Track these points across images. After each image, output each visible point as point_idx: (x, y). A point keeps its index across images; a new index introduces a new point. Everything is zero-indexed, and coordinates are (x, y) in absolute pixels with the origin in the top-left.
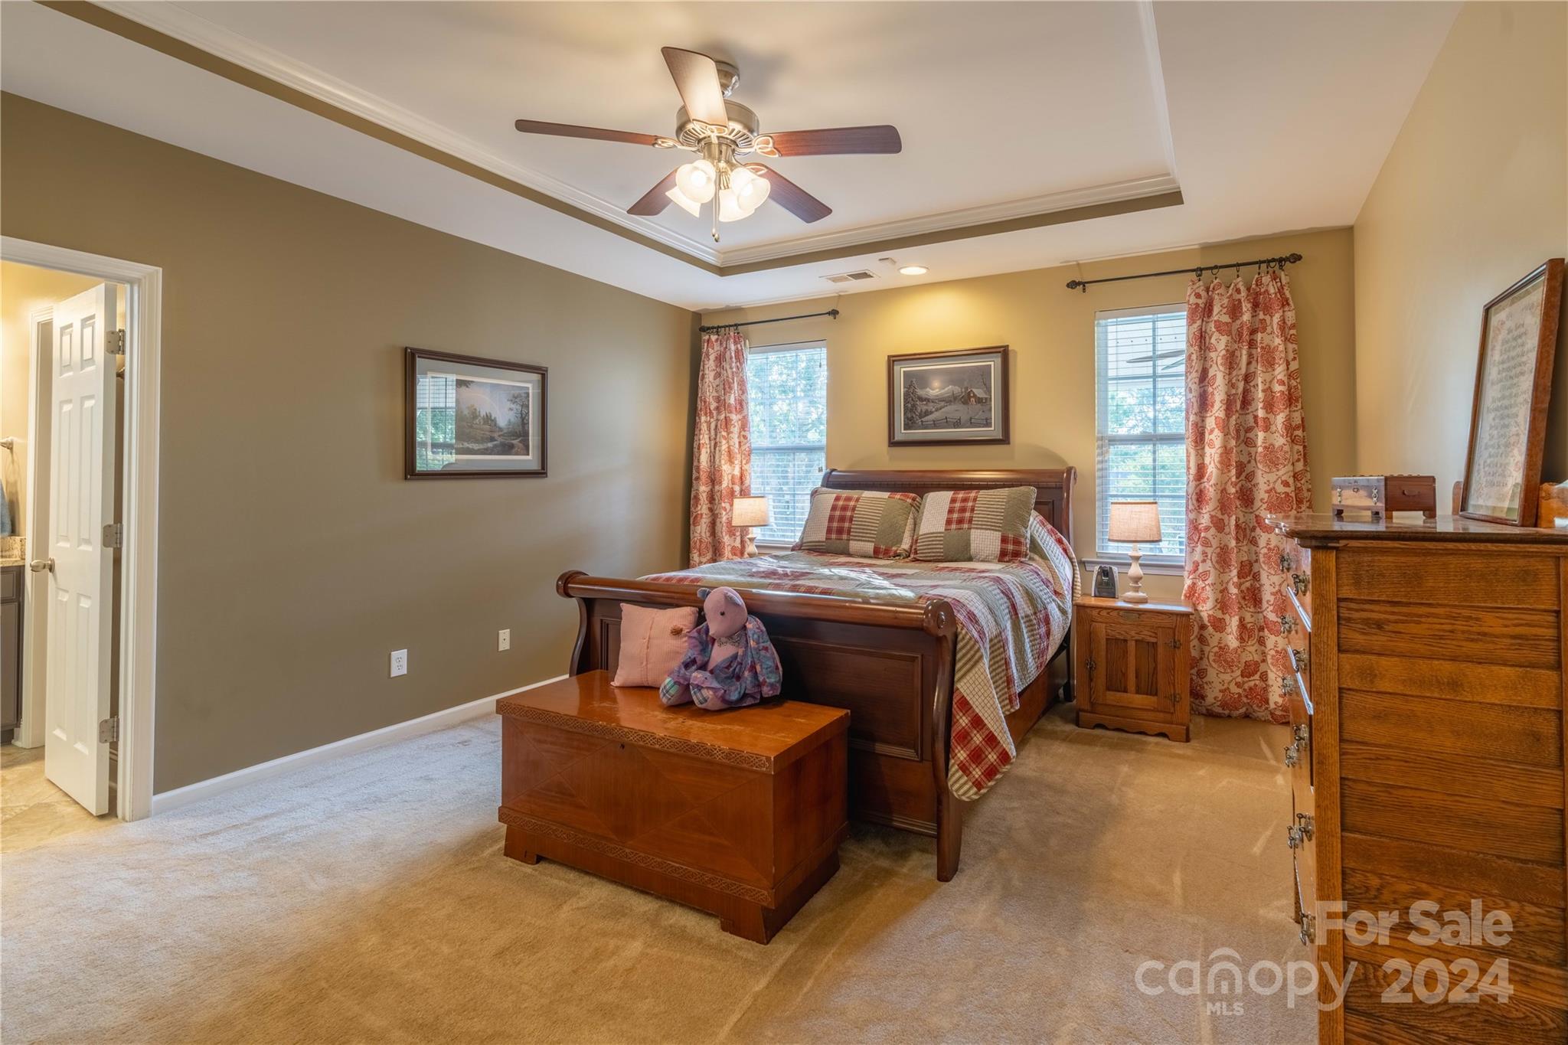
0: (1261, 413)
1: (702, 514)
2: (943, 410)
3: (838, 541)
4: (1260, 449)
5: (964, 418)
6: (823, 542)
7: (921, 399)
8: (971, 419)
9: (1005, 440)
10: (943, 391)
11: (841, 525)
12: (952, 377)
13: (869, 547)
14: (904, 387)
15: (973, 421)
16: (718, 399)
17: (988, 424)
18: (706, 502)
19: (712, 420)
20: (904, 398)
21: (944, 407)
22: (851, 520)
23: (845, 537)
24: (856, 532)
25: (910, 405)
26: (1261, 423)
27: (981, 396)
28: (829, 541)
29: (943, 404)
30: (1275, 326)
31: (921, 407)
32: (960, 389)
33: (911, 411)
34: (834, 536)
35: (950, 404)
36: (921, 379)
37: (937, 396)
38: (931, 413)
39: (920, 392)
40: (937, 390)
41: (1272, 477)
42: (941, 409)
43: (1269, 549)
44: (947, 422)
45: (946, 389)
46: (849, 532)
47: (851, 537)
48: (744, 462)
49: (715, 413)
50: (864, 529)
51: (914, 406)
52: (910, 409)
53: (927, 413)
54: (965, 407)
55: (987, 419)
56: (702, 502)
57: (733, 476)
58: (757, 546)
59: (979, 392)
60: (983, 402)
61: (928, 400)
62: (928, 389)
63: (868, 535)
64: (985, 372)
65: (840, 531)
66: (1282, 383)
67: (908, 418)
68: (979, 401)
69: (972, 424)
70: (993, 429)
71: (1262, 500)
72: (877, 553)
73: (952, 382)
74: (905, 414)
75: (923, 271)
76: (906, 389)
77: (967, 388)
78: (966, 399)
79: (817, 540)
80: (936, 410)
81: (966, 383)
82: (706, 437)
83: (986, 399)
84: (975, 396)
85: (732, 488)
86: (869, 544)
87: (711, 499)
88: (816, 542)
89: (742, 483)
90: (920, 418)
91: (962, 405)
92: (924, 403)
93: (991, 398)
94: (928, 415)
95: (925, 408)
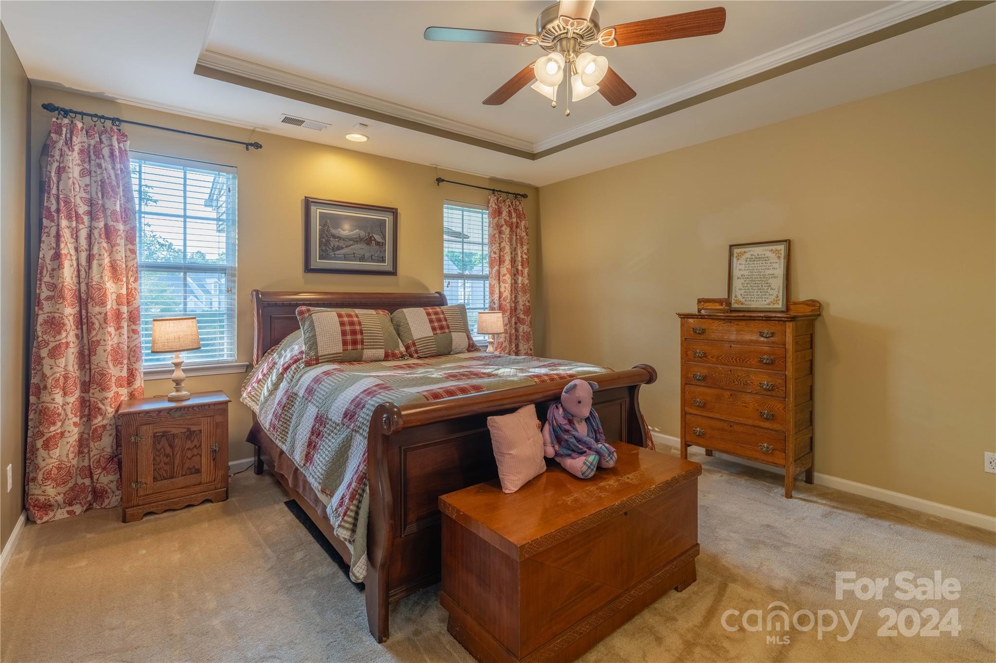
0: (520, 268)
1: (67, 343)
2: (351, 247)
3: (354, 351)
4: (520, 285)
5: (367, 255)
6: (340, 353)
7: (334, 236)
8: (372, 256)
9: (394, 273)
10: (352, 233)
11: (354, 337)
12: (359, 223)
13: (381, 353)
14: (320, 225)
15: (373, 257)
16: (91, 203)
17: (383, 261)
18: (74, 327)
19: (81, 226)
20: (319, 234)
21: (352, 245)
22: (362, 333)
23: (359, 347)
24: (368, 342)
25: (324, 240)
26: (520, 272)
27: (379, 241)
28: (346, 352)
29: (351, 242)
30: (522, 227)
31: (334, 243)
32: (364, 234)
33: (325, 245)
34: (350, 347)
35: (357, 244)
36: (336, 221)
37: (347, 236)
38: (342, 248)
39: (333, 231)
40: (347, 231)
41: (524, 298)
42: (350, 246)
43: (524, 333)
44: (354, 256)
45: (354, 232)
46: (362, 343)
47: (365, 347)
48: (132, 279)
49: (86, 219)
50: (373, 339)
51: (328, 241)
52: (325, 243)
53: (339, 248)
54: (368, 246)
55: (383, 257)
56: (68, 327)
57: (119, 296)
58: (184, 370)
59: (378, 238)
60: (381, 245)
61: (340, 238)
62: (340, 230)
63: (378, 344)
64: (382, 223)
65: (355, 343)
66: (526, 254)
67: (322, 250)
68: (378, 243)
69: (373, 260)
70: (386, 264)
71: (521, 309)
72: (387, 357)
73: (359, 227)
74: (320, 247)
75: (364, 139)
76: (321, 227)
77: (369, 234)
78: (369, 241)
79: (334, 352)
80: (347, 247)
81: (368, 229)
82: (71, 246)
83: (382, 243)
84: (375, 240)
85: (118, 310)
86: (380, 350)
87: (84, 322)
88: (334, 354)
89: (129, 303)
90: (333, 251)
91: (365, 245)
92: (337, 240)
93: (385, 243)
94: (339, 250)
95: (337, 244)
